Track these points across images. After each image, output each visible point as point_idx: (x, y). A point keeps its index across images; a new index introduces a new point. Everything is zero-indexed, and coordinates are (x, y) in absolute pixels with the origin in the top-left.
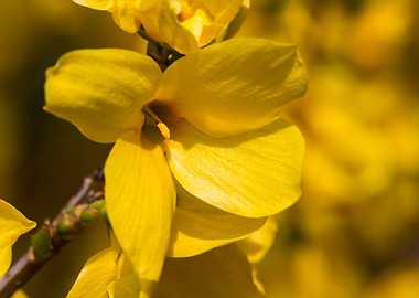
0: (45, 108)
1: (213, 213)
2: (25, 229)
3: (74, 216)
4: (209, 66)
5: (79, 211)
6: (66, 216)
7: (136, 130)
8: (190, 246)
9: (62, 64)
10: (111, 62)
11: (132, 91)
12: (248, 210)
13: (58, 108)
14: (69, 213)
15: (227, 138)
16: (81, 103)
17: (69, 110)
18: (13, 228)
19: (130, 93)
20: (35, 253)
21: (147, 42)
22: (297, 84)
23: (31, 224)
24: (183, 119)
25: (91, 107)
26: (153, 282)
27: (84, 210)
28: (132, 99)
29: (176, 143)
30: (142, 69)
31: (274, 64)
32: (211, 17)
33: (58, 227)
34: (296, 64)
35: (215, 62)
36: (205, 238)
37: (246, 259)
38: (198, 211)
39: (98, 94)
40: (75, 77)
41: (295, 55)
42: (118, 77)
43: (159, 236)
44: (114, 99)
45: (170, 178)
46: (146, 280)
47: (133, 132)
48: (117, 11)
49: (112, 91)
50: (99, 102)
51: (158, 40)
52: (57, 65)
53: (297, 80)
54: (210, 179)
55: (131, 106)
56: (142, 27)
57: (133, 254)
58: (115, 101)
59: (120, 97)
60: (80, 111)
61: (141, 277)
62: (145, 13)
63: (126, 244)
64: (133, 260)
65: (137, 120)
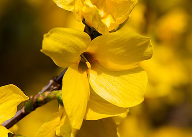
0: (41, 50)
1: (104, 102)
2: (24, 100)
3: (44, 96)
4: (112, 41)
5: (47, 94)
6: (41, 95)
7: (77, 63)
8: (93, 116)
9: (51, 33)
10: (71, 34)
11: (78, 47)
12: (120, 104)
13: (47, 51)
14: (42, 94)
15: (115, 72)
16: (57, 50)
17: (51, 53)
18: (19, 98)
19: (77, 48)
20: (25, 109)
21: (85, 25)
22: (148, 54)
23: (27, 98)
24: (97, 61)
25: (61, 52)
26: (77, 130)
27: (49, 94)
28: (77, 51)
29: (92, 71)
30: (83, 38)
31: (139, 44)
32: (114, 19)
33: (37, 99)
34: (149, 45)
35: (115, 39)
36: (100, 113)
37: (115, 123)
38: (98, 101)
39: (64, 47)
40: (55, 39)
41: (149, 42)
42: (73, 41)
43: (82, 110)
44: (70, 50)
45: (88, 86)
46: (75, 129)
47: (75, 64)
48: (75, 12)
49: (70, 46)
50: (64, 51)
51: (90, 26)
52: (49, 33)
53: (148, 52)
54: (105, 88)
55: (77, 53)
56: (84, 20)
57: (71, 117)
58: (71, 51)
59: (73, 49)
60: (56, 54)
61: (73, 127)
62: (86, 14)
63: (68, 113)
64: (70, 119)
65: (78, 59)
